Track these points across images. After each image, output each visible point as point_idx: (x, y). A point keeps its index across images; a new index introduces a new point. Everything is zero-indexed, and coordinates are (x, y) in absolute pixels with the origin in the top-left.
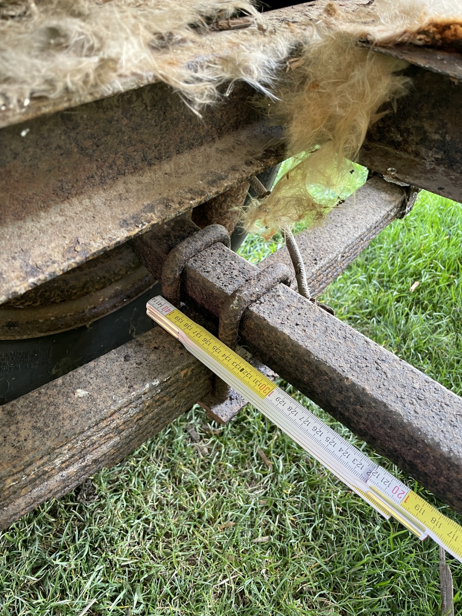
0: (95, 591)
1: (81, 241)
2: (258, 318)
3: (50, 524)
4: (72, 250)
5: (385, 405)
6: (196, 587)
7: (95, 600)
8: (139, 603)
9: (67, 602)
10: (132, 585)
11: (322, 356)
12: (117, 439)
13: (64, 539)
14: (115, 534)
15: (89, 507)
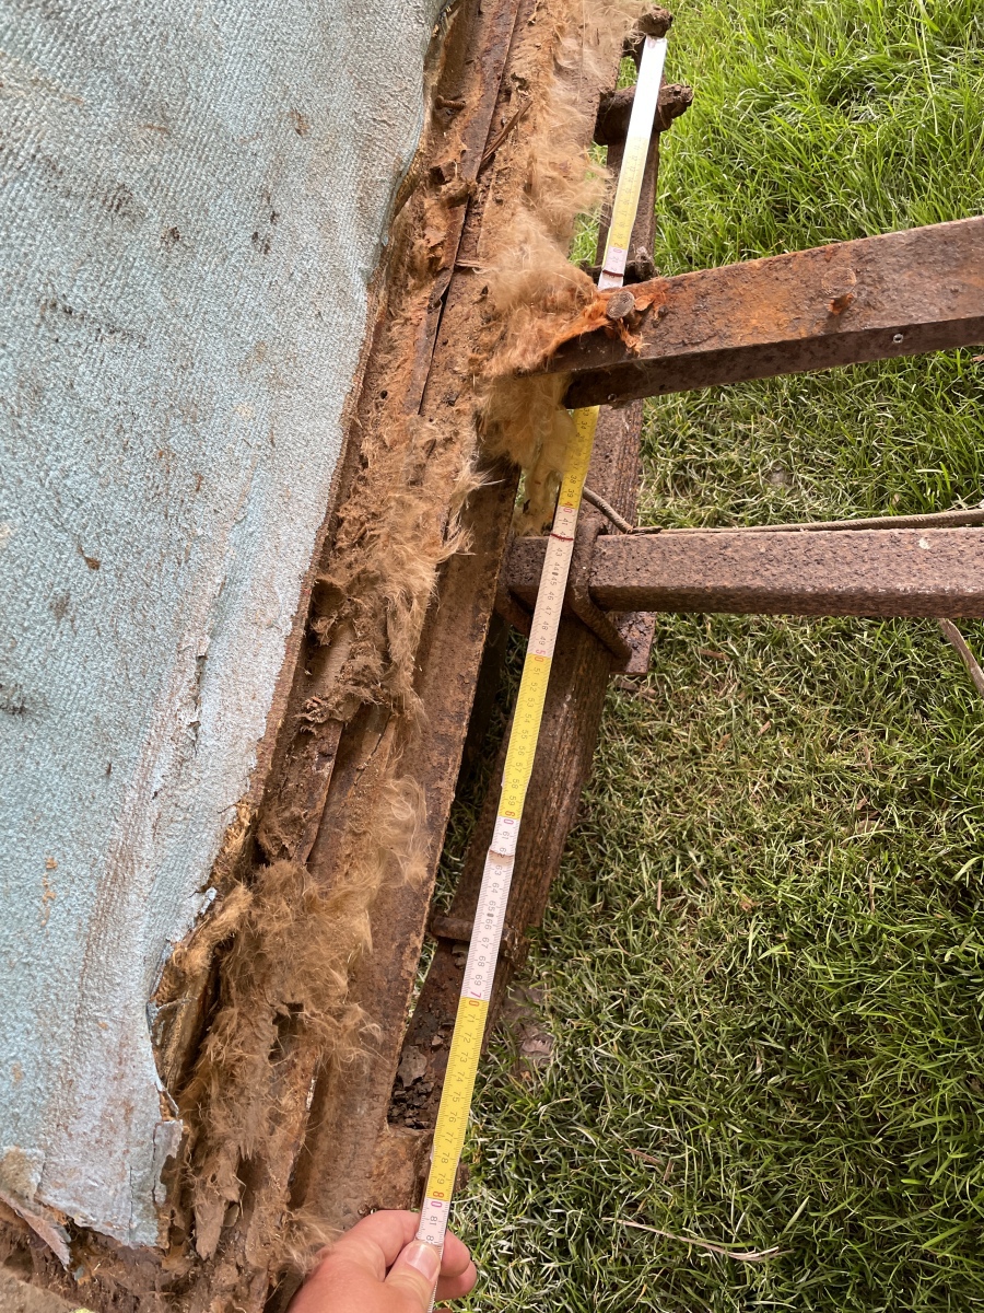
0: (654, 876)
1: (463, 674)
2: (604, 588)
3: (571, 858)
4: (464, 685)
5: (748, 588)
6: (735, 809)
7: (660, 881)
8: (698, 857)
9: (638, 900)
10: (681, 848)
11: (676, 584)
12: (576, 758)
13: (594, 860)
14: (633, 823)
15: (591, 820)
